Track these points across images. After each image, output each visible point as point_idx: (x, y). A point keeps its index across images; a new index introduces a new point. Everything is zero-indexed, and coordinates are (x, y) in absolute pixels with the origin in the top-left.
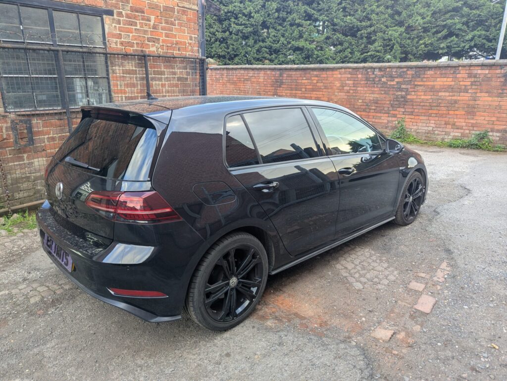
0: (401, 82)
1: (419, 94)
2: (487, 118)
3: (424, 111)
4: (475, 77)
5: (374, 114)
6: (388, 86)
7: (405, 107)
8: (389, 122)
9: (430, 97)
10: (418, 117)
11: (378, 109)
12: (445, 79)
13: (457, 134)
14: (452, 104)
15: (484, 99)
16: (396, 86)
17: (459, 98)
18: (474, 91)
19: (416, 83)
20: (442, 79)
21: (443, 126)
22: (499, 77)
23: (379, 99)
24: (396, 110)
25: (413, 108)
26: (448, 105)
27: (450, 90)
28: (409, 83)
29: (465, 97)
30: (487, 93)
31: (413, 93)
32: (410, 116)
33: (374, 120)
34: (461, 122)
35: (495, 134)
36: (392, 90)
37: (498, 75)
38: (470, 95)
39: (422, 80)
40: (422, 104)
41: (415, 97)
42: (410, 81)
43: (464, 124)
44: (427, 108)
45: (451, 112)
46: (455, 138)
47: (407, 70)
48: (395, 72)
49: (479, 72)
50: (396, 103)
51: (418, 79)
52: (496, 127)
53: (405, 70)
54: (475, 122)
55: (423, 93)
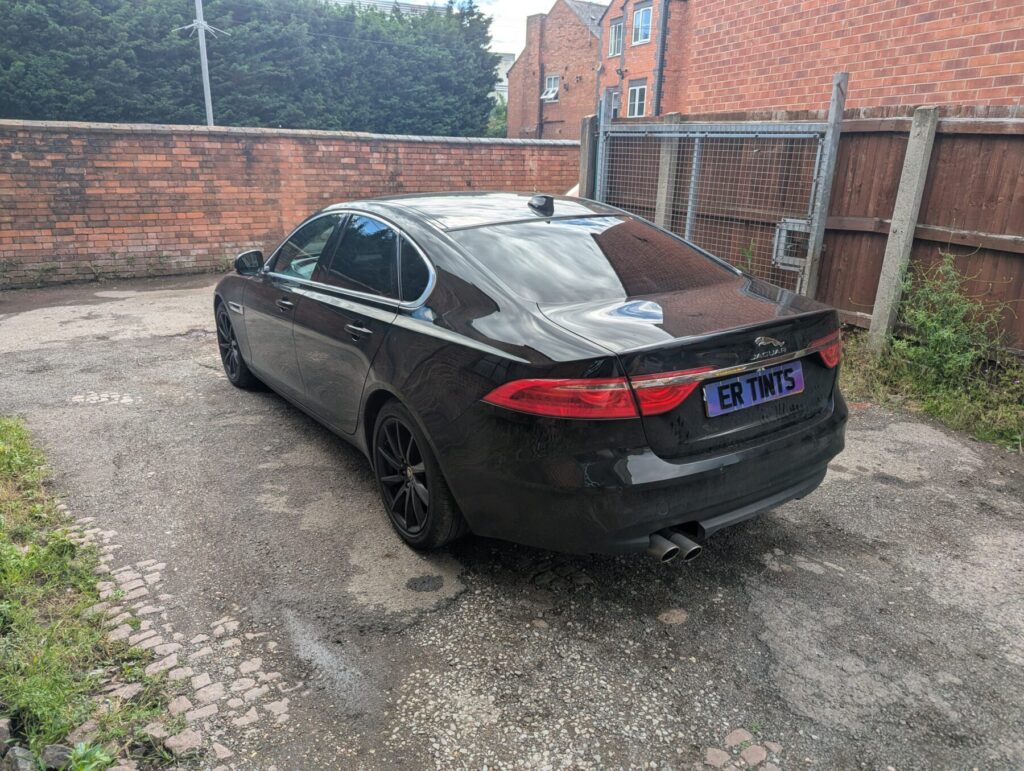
0: (62, 161)
1: (111, 184)
2: (240, 221)
3: (130, 217)
4: (203, 154)
5: (13, 233)
6: (34, 171)
7: (87, 211)
8: (57, 246)
9: (133, 190)
10: (119, 230)
11: (21, 221)
12: (153, 157)
13: (200, 252)
14: (178, 201)
15: (227, 190)
16: (52, 171)
17: (187, 190)
18: (208, 177)
19: (97, 164)
20: (148, 157)
21: (173, 241)
22: (239, 155)
23: (18, 199)
24: (68, 220)
25: (105, 213)
26: (172, 203)
27: (168, 176)
28: (82, 163)
29: (195, 188)
30: (228, 179)
31: (97, 184)
32: (104, 230)
33: (17, 247)
34: (202, 230)
35: (257, 243)
36: (44, 178)
37: (236, 152)
38: (203, 184)
39: (108, 157)
40: (121, 204)
41: (103, 191)
42: (83, 159)
43: (207, 233)
44: (134, 210)
45: (181, 215)
46: (199, 258)
47: (68, 138)
48: (41, 140)
49: (207, 145)
50: (63, 205)
51: (99, 157)
52: (256, 233)
53: (65, 136)
54: (223, 228)
55: (117, 184)
